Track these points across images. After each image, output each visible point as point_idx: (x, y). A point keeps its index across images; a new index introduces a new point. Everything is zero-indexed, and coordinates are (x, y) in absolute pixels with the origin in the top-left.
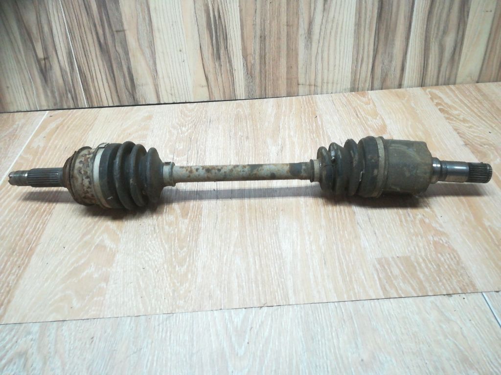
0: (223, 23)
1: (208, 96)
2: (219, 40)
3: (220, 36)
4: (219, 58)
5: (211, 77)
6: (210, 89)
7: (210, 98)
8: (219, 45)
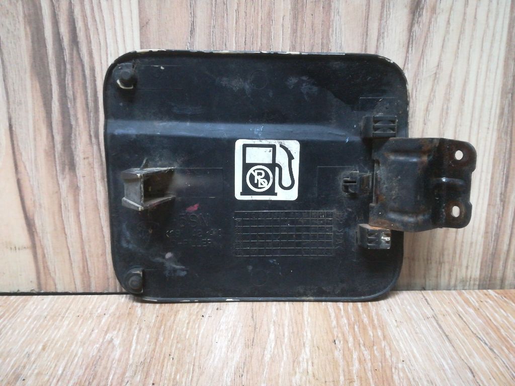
0: (86, 59)
1: (33, 276)
2: (72, 112)
3: (75, 99)
4: (72, 166)
5: (44, 222)
6: (40, 257)
7: (39, 284)
8: (71, 126)
